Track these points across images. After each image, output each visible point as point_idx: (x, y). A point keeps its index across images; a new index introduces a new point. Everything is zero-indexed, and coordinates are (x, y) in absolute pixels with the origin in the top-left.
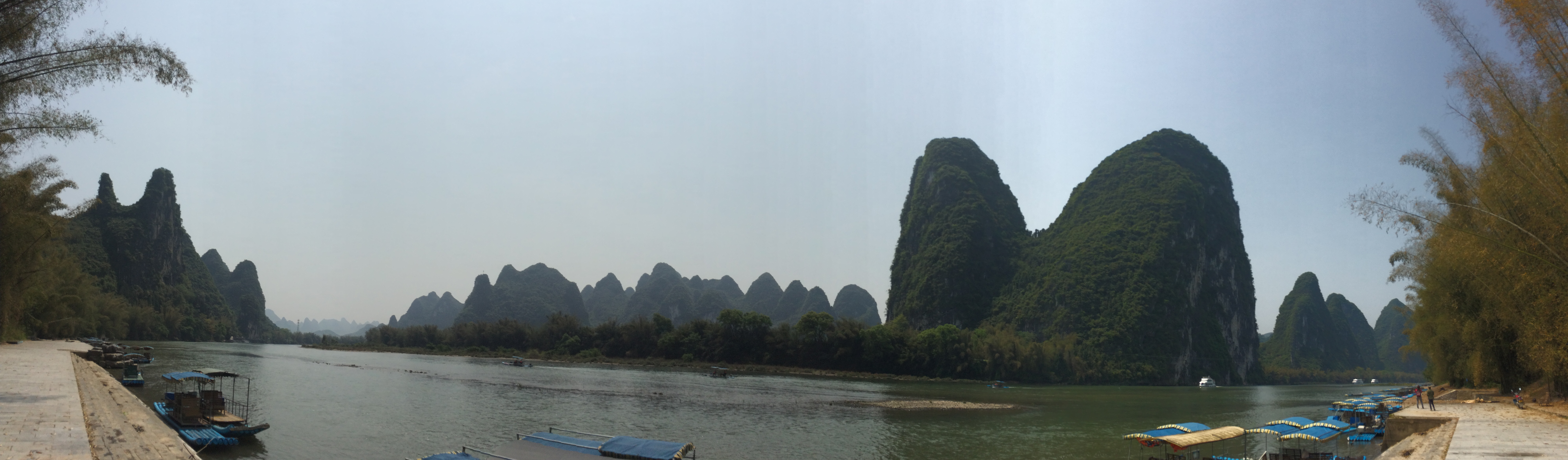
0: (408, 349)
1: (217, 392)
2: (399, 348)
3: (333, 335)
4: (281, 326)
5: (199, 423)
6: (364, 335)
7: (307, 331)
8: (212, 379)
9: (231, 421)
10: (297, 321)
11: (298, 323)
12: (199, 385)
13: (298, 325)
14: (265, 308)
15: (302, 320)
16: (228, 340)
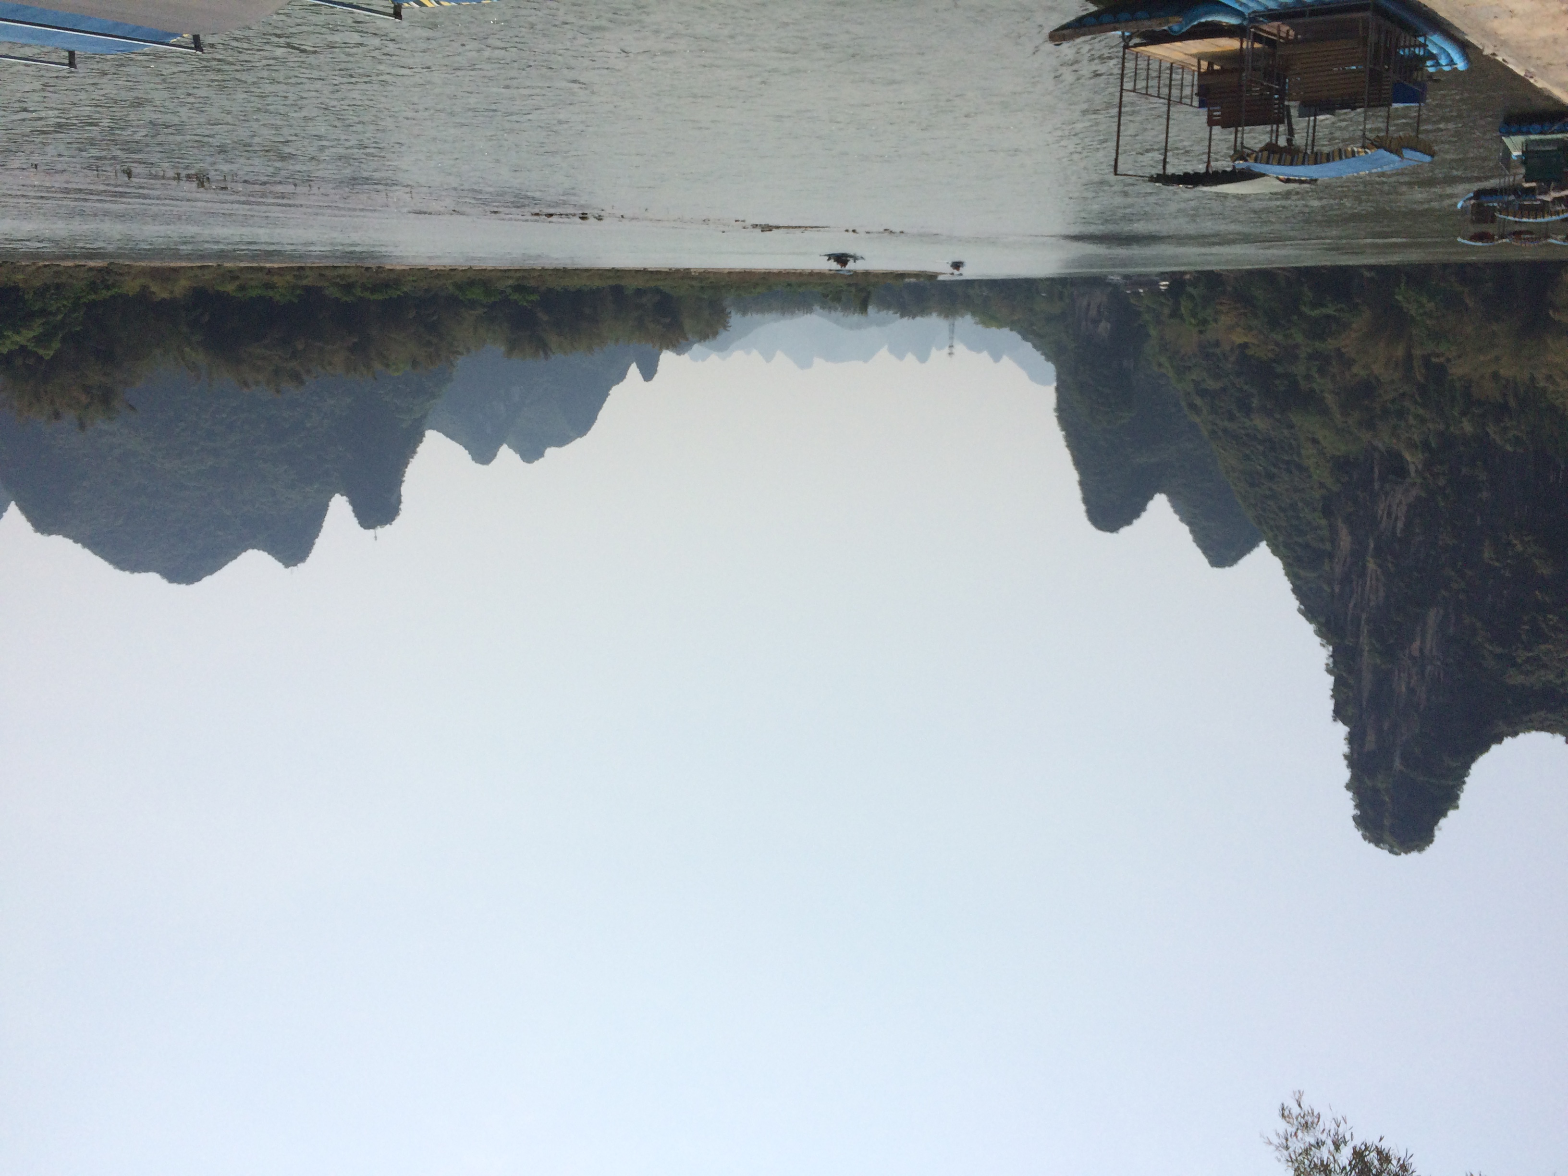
0: (597, 283)
1: (1225, 125)
2: (623, 283)
3: (838, 314)
4: (1008, 336)
5: (1293, 27)
6: (735, 319)
7: (921, 322)
8: (1240, 164)
9: (1178, 44)
10: (954, 350)
11: (951, 346)
12: (1289, 141)
13: (952, 338)
14: (1057, 389)
15: (938, 355)
16: (1177, 281)
